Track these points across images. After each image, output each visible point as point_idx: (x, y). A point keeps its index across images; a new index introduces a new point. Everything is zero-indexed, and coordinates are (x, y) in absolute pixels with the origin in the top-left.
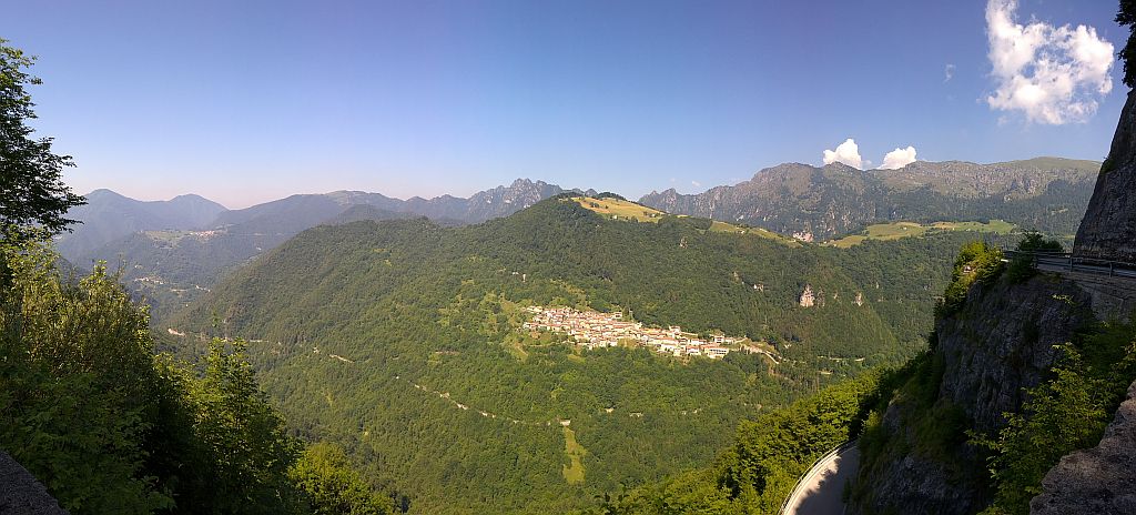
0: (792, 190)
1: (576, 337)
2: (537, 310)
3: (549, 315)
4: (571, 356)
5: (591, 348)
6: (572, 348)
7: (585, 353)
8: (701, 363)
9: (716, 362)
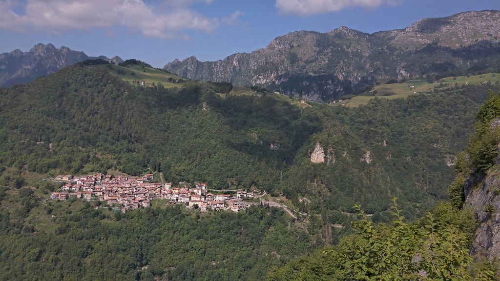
0: (299, 56)
1: (109, 203)
2: (65, 179)
3: (79, 183)
4: (105, 221)
5: (124, 212)
6: (106, 212)
7: (119, 216)
8: (227, 216)
9: (239, 216)
